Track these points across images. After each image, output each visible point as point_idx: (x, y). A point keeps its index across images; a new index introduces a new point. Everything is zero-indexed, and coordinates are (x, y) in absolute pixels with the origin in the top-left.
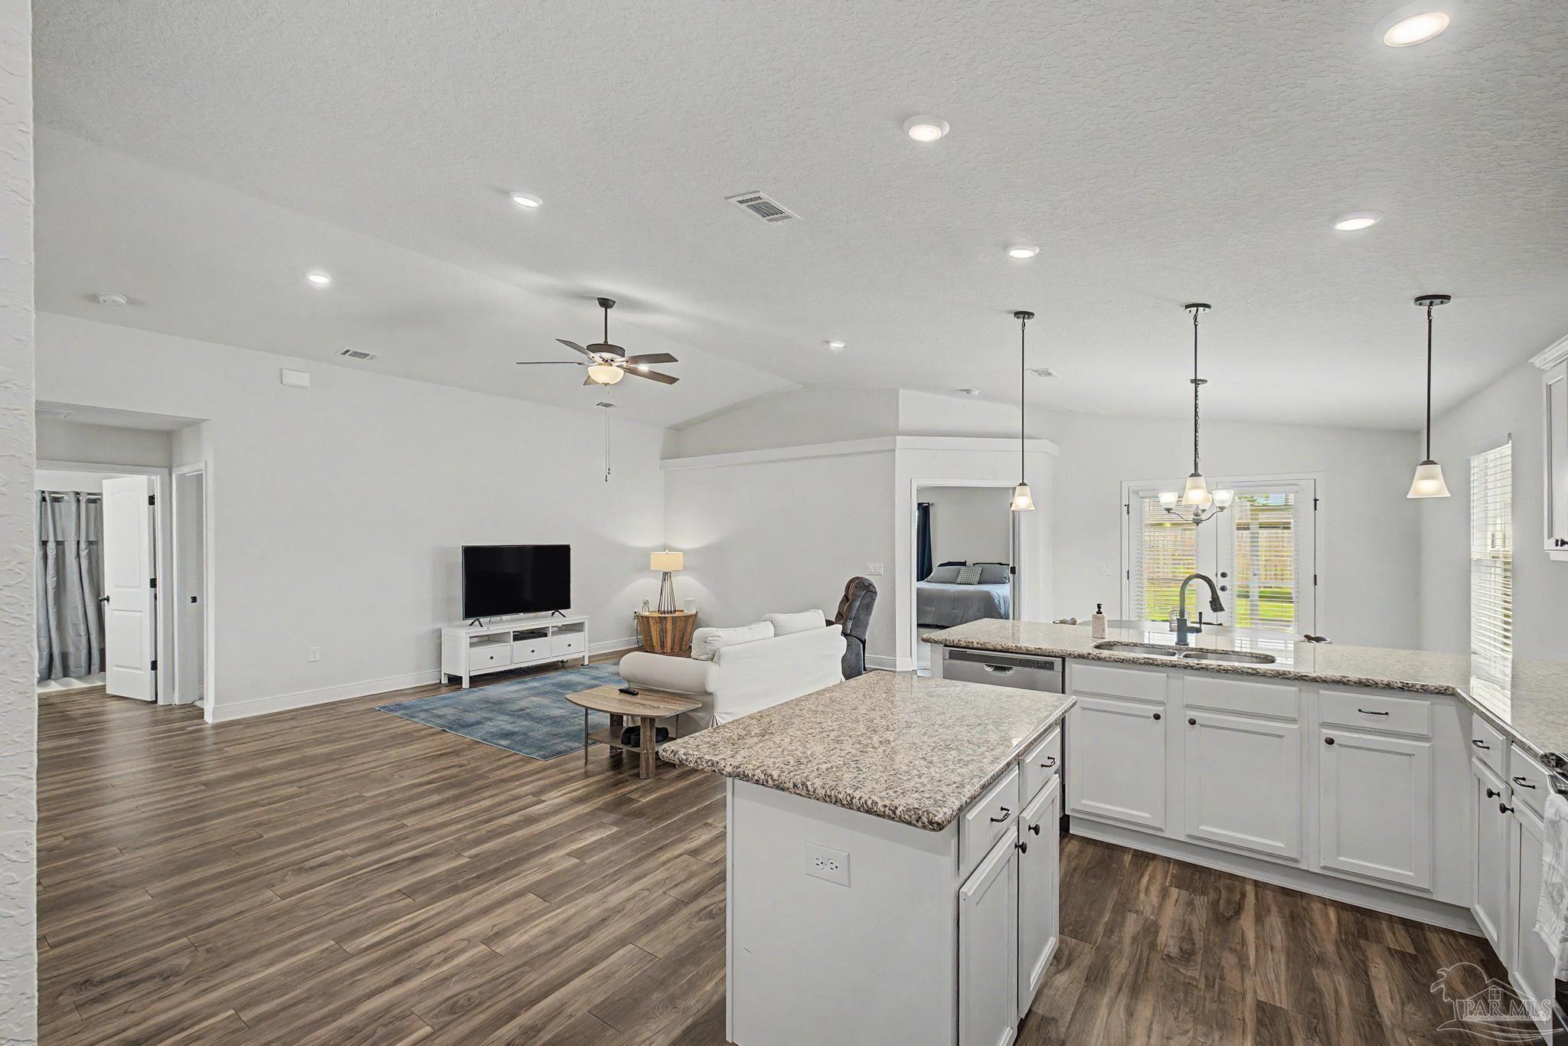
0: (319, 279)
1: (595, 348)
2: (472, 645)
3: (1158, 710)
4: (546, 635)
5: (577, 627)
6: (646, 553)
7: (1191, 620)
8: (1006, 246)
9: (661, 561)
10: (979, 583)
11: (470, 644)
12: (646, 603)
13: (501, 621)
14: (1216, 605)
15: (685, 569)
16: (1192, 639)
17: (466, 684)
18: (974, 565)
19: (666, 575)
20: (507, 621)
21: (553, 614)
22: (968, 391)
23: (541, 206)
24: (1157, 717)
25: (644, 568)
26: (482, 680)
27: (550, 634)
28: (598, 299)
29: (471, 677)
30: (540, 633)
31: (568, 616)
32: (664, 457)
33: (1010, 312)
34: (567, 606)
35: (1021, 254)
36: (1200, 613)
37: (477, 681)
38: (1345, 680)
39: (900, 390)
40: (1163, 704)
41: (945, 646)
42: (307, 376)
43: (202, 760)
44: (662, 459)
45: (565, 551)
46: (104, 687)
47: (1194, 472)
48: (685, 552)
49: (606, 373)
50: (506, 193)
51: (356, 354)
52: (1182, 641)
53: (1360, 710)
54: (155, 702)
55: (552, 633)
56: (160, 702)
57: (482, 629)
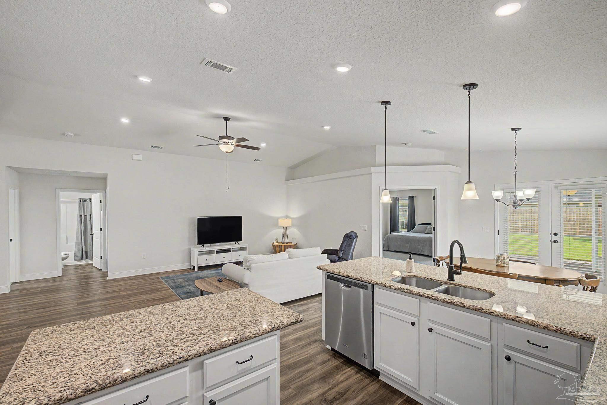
0: (125, 120)
1: (222, 138)
2: (198, 255)
3: (414, 320)
4: (230, 252)
5: (243, 249)
6: (277, 219)
8: (334, 66)
9: (283, 223)
11: (198, 254)
12: (277, 239)
13: (216, 245)
15: (293, 225)
17: (196, 269)
19: (285, 228)
20: (218, 245)
21: (236, 243)
22: (405, 144)
23: (152, 81)
24: (413, 324)
25: (276, 225)
26: (204, 268)
27: (232, 251)
28: (223, 117)
29: (198, 267)
30: (228, 251)
31: (241, 244)
32: (287, 180)
33: (379, 102)
34: (241, 240)
35: (342, 69)
37: (200, 268)
38: (517, 319)
39: (377, 146)
40: (416, 316)
41: (326, 272)
42: (141, 156)
43: (90, 293)
44: (285, 181)
45: (239, 219)
46: (92, 264)
47: (468, 181)
48: (293, 219)
49: (226, 147)
50: (136, 77)
51: (155, 147)
52: (451, 278)
53: (528, 341)
54: (102, 270)
55: (233, 251)
56: (103, 270)
57: (204, 248)
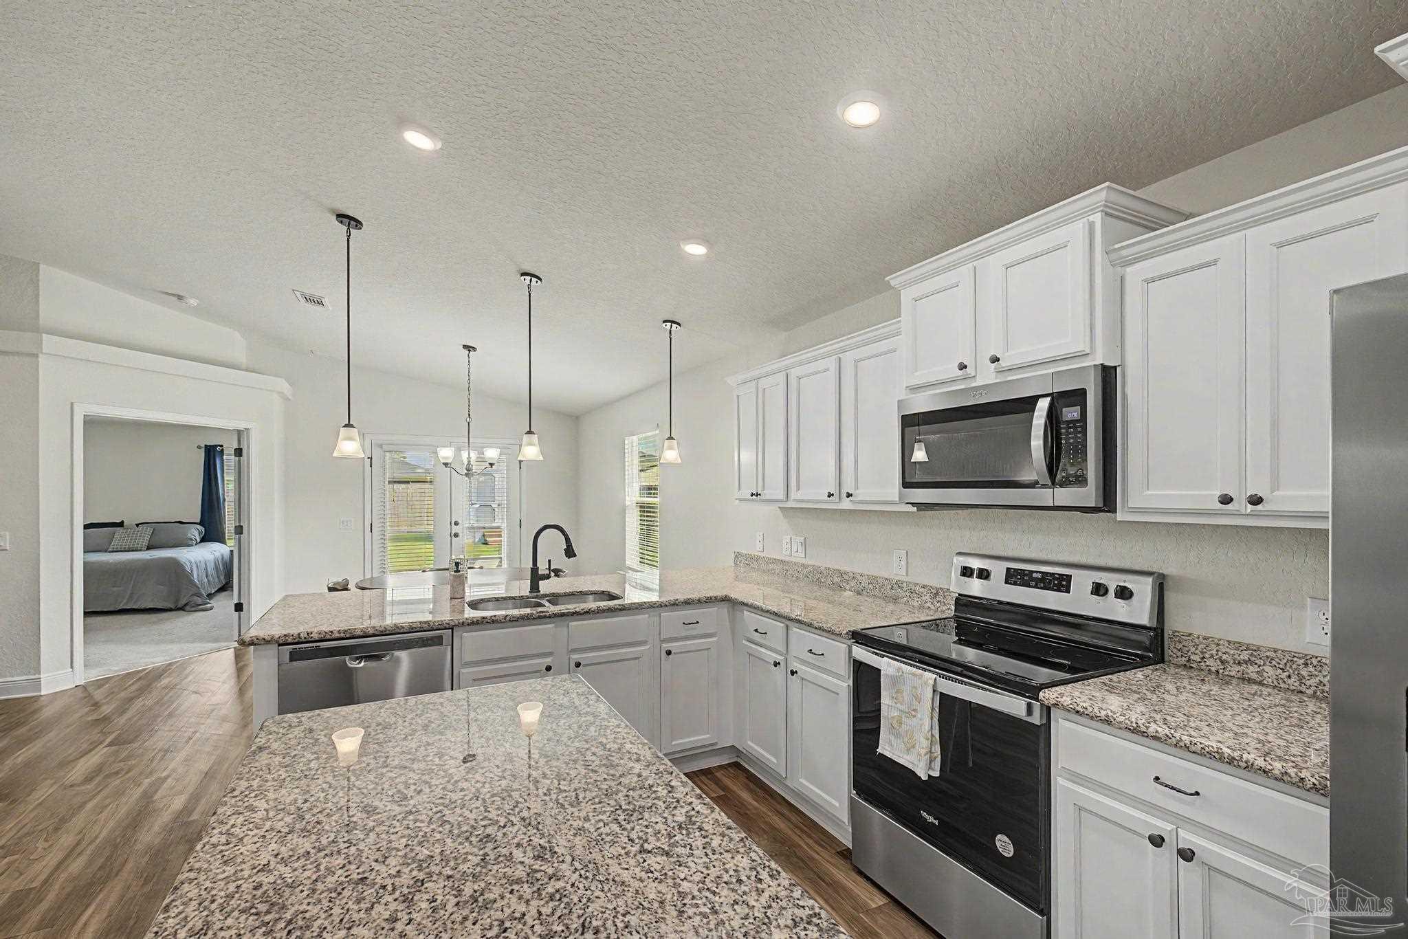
3: (548, 661)
7: (543, 568)
8: (403, 122)
10: (149, 548)
14: (570, 552)
16: (545, 586)
18: (137, 525)
22: (180, 297)
24: (549, 668)
33: (332, 211)
35: (417, 140)
36: (549, 561)
38: (677, 602)
39: (42, 267)
40: (550, 654)
41: (279, 645)
52: (535, 587)
